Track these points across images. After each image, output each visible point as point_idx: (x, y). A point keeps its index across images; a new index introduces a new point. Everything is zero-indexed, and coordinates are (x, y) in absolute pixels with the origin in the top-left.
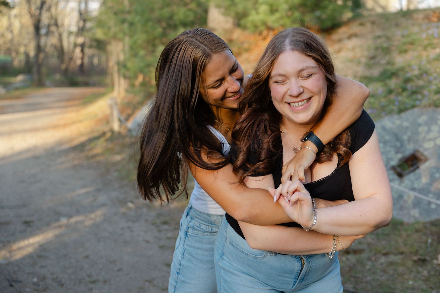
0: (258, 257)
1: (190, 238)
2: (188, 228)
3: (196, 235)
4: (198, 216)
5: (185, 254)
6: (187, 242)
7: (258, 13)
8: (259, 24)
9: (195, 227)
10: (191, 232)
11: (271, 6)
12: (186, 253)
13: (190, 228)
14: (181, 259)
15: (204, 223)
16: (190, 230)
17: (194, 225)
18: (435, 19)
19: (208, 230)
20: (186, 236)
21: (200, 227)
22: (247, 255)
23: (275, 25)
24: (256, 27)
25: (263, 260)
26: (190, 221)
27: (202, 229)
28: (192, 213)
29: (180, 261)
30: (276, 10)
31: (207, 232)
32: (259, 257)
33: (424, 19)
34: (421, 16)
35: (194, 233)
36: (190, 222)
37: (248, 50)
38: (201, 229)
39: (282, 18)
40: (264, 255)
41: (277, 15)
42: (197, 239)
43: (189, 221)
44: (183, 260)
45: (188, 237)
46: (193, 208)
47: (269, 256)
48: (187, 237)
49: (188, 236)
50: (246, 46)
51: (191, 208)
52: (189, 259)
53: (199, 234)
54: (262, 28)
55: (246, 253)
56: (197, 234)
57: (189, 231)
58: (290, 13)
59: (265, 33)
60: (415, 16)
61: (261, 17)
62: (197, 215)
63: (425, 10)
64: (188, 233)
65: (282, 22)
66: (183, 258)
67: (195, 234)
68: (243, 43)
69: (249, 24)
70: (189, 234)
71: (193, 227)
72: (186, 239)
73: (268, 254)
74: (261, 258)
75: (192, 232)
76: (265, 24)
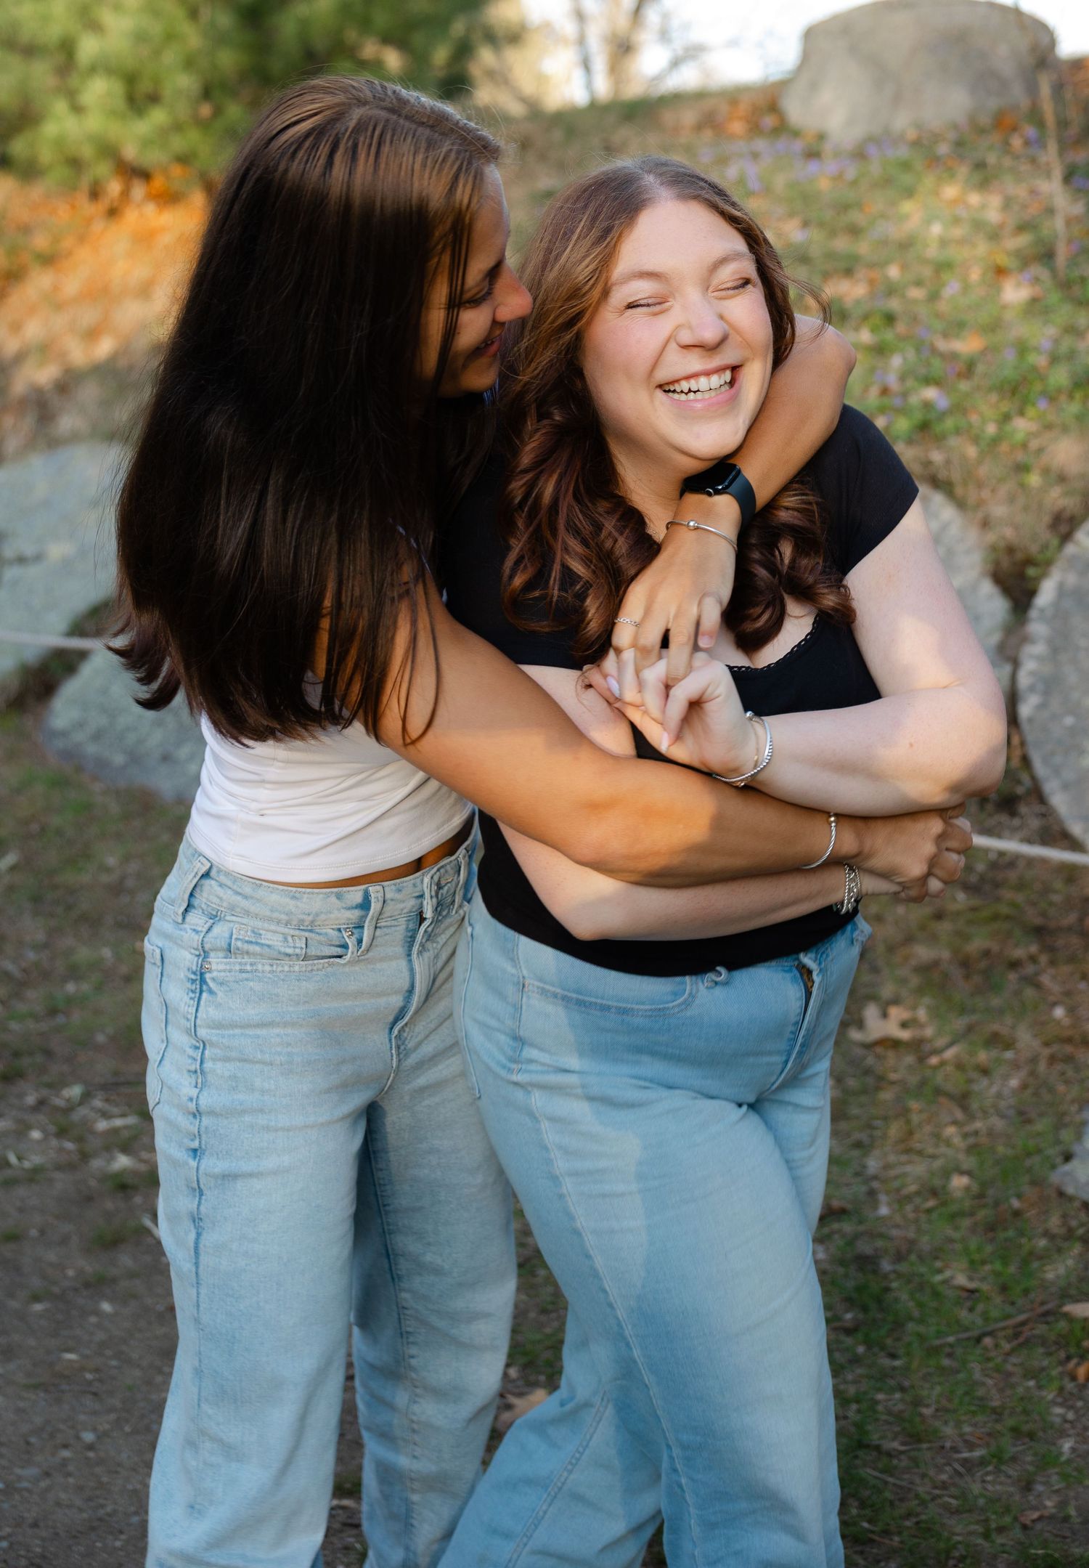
0: (668, 1008)
1: (220, 994)
2: (204, 953)
3: (244, 975)
4: (245, 903)
5: (208, 1065)
6: (209, 1011)
7: (77, 109)
8: (87, 152)
9: (239, 944)
10: (221, 967)
11: (130, 79)
12: (214, 1060)
13: (212, 954)
14: (194, 1092)
15: (273, 927)
16: (217, 963)
17: (231, 938)
18: (737, 127)
19: (295, 947)
20: (201, 992)
21: (257, 943)
22: (624, 1011)
23: (153, 158)
24: (75, 164)
25: (689, 1013)
26: (207, 926)
27: (269, 946)
28: (211, 894)
29: (191, 1099)
30: (154, 99)
31: (289, 955)
32: (671, 1005)
33: (699, 127)
34: (689, 117)
35: (238, 967)
36: (209, 930)
37: (49, 260)
38: (267, 950)
39: (178, 127)
40: (687, 992)
41: (158, 116)
42: (251, 989)
43: (205, 930)
44: (205, 1093)
45: (211, 992)
46: (219, 871)
47: (705, 990)
48: (205, 995)
49: (212, 984)
50: (40, 241)
51: (206, 875)
52: (234, 1077)
53: (260, 967)
54: (103, 169)
55: (618, 1009)
56: (249, 968)
57: (214, 967)
58: (206, 110)
59: (114, 188)
60: (668, 117)
61: (94, 123)
62: (239, 898)
63: (700, 96)
64: (208, 976)
65: (178, 143)
66: (201, 1086)
67: (241, 971)
68: (26, 230)
69: (46, 155)
70: (213, 979)
71: (230, 945)
72: (202, 1003)
73: (700, 984)
74: (679, 1005)
75: (228, 967)
76: (109, 151)
